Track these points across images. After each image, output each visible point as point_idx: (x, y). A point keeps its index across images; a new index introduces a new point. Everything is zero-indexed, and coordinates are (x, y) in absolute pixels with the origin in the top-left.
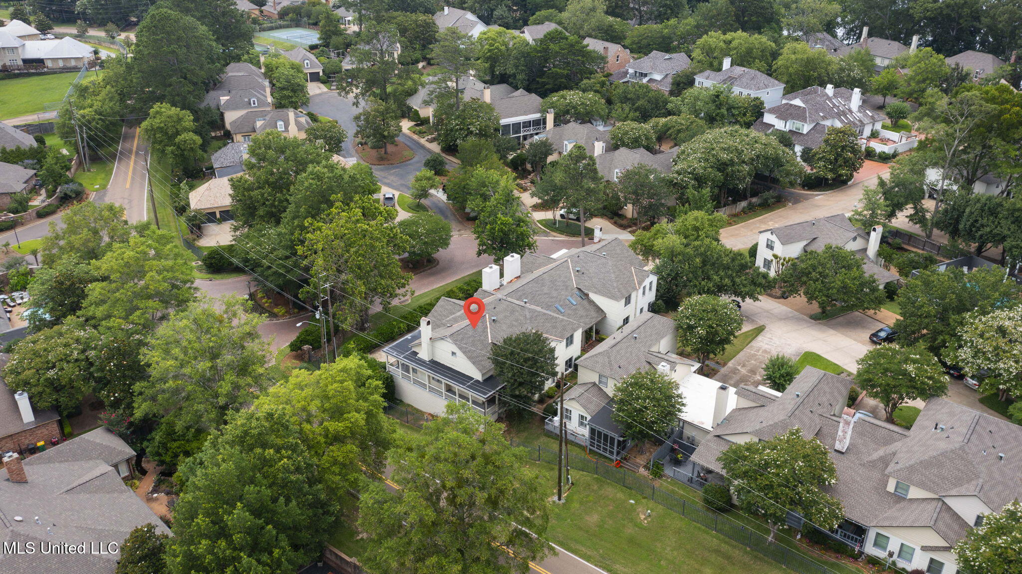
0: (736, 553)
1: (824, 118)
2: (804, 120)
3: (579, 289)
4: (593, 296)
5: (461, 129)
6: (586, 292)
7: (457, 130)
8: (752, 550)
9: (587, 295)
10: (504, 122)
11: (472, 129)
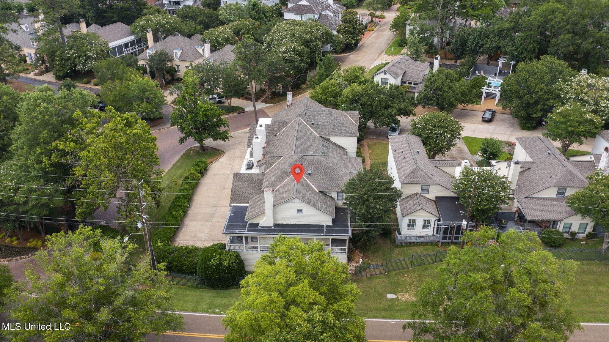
0: (594, 268)
1: (322, 10)
2: (314, 12)
3: (321, 137)
4: (333, 139)
5: (79, 57)
6: (327, 137)
7: (75, 58)
8: (600, 261)
9: (328, 140)
10: (112, 45)
11: (89, 54)
